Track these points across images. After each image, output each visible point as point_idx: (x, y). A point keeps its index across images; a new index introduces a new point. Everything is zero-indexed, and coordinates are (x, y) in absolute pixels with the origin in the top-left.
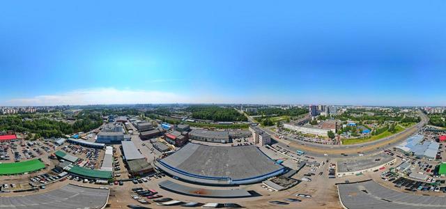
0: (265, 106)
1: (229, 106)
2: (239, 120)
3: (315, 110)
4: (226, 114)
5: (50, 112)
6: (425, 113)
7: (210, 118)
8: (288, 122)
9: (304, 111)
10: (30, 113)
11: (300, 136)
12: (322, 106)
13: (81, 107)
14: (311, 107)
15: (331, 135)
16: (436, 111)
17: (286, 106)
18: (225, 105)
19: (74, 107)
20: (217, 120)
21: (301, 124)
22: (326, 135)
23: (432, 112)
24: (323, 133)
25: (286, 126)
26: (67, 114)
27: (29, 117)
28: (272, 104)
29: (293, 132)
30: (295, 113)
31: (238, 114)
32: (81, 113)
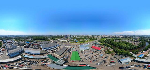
0: (51, 36)
2: (47, 39)
3: (66, 36)
4: (43, 38)
5: (128, 37)
6: (102, 37)
7: (38, 39)
8: (59, 39)
9: (64, 37)
10: (120, 38)
11: (62, 42)
12: (69, 35)
13: (139, 36)
15: (68, 41)
16: (105, 37)
17: (58, 35)
19: (137, 36)
20: (41, 39)
21: (63, 39)
22: (67, 41)
23: (104, 37)
24: (66, 41)
25: (58, 40)
26: (134, 39)
27: (118, 40)
28: (53, 35)
29: (60, 41)
30: (61, 37)
32: (140, 38)
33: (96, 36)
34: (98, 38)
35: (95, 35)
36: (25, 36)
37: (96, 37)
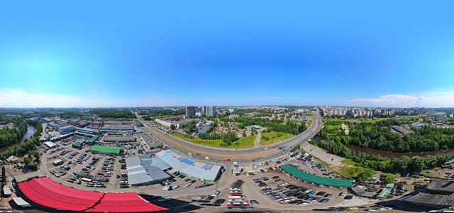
1: (126, 109)
3: (194, 111)
4: (122, 114)
6: (322, 114)
14: (188, 108)
15: (173, 128)
16: (336, 113)
18: (122, 109)
20: (116, 117)
23: (331, 113)
31: (131, 114)
33: (301, 111)
34: (309, 119)
35: (298, 108)
36: (85, 109)
37: (301, 114)
